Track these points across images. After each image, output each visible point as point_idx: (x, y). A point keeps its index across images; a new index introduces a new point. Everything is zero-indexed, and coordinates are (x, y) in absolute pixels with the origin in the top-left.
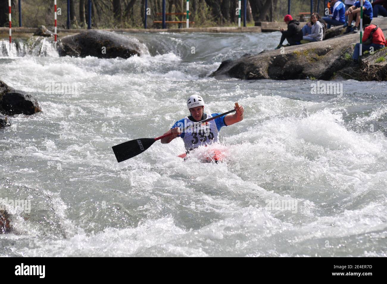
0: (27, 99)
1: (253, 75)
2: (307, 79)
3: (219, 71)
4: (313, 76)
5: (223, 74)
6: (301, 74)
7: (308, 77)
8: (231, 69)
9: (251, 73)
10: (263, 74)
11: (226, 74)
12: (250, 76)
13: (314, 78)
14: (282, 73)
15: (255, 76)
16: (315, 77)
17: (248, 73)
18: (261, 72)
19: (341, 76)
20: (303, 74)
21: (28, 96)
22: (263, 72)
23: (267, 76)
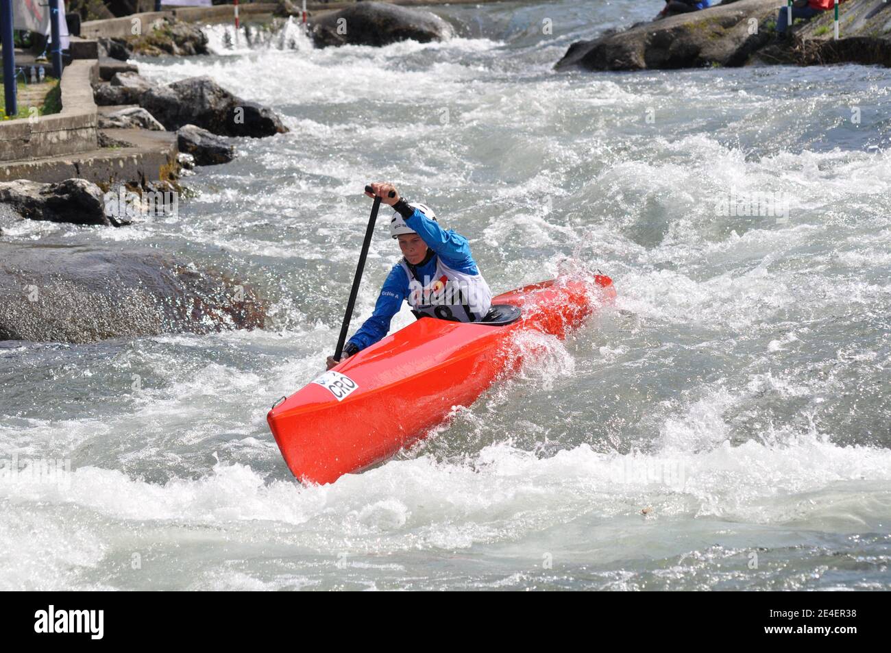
0: (263, 115)
1: (622, 63)
2: (707, 66)
3: (566, 59)
4: (716, 61)
5: (572, 64)
6: (698, 59)
7: (708, 64)
8: (586, 56)
9: (617, 60)
10: (636, 61)
11: (577, 63)
12: (616, 65)
13: (718, 64)
14: (668, 58)
15: (623, 65)
16: (720, 62)
17: (612, 61)
18: (633, 59)
19: (761, 59)
20: (700, 58)
21: (265, 110)
22: (636, 58)
23: (643, 64)
